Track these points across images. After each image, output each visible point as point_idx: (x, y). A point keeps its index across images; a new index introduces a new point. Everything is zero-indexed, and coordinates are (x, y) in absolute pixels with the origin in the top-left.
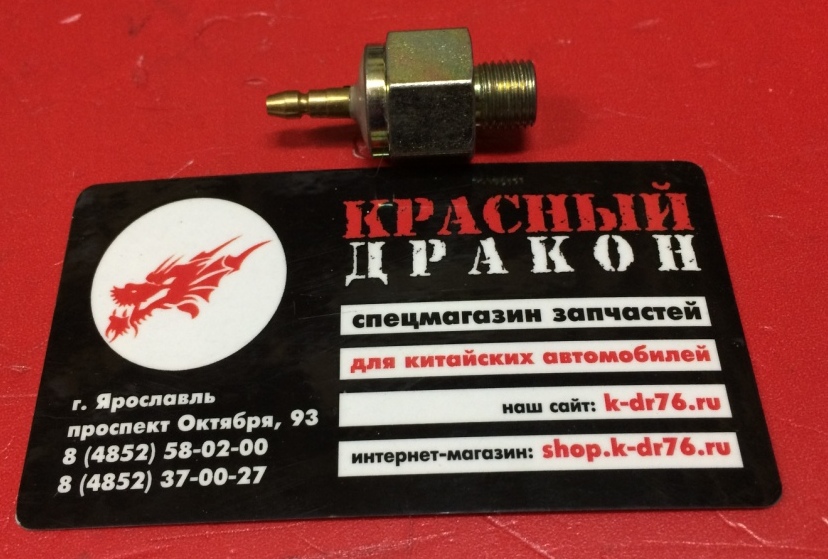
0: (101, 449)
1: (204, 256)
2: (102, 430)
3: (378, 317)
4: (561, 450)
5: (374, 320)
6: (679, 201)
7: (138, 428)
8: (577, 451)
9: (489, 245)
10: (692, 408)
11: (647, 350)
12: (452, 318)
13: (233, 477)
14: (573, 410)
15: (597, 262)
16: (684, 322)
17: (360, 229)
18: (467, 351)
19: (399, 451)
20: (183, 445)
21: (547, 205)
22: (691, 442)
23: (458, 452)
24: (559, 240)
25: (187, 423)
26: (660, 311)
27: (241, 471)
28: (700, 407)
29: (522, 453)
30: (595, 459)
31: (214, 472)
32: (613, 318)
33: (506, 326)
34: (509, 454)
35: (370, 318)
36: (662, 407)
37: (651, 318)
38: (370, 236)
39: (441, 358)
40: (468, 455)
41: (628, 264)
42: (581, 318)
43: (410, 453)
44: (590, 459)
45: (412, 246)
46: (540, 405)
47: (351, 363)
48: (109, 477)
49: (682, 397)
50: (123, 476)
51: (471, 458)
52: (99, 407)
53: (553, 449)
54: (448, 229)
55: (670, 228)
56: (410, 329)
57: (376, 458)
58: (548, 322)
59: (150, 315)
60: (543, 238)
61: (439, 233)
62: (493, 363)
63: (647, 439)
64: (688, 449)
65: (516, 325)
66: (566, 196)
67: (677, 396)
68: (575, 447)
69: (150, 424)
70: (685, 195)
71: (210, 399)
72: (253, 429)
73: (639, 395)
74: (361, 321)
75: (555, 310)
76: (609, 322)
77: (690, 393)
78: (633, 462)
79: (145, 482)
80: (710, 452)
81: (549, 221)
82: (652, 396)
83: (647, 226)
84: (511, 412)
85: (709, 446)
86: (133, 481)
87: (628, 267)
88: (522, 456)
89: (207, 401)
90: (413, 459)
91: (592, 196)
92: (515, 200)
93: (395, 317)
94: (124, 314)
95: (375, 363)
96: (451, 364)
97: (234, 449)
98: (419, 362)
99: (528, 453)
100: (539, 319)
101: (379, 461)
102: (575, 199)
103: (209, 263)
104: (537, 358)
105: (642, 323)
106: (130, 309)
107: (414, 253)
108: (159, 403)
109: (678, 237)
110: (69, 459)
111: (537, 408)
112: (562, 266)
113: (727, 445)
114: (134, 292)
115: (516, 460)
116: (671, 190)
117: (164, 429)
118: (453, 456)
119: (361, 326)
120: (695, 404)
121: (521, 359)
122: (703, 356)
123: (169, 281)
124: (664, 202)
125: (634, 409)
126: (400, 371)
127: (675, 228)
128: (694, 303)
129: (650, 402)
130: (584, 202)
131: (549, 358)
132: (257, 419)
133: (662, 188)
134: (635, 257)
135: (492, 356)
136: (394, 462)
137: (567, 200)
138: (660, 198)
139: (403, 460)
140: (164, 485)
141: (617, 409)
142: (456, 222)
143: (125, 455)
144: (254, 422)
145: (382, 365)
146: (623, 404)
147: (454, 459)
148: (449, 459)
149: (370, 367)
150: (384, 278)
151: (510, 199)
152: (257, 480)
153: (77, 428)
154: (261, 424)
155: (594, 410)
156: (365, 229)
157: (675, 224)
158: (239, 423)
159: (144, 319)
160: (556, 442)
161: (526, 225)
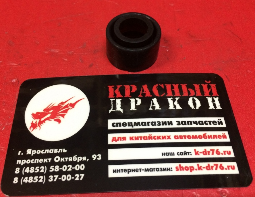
0: (28, 168)
1: (62, 103)
2: (28, 161)
3: (120, 124)
4: (181, 168)
5: (119, 125)
6: (213, 87)
7: (41, 161)
8: (187, 169)
9: (155, 100)
10: (222, 154)
11: (207, 135)
12: (144, 124)
13: (73, 178)
14: (185, 155)
15: (189, 106)
16: (218, 126)
17: (113, 95)
18: (149, 135)
19: (129, 169)
20: (56, 167)
21: (172, 88)
22: (223, 165)
23: (148, 169)
24: (177, 99)
25: (57, 159)
26: (210, 122)
27: (76, 175)
28: (225, 154)
29: (169, 169)
30: (193, 171)
31: (66, 176)
32: (195, 124)
33: (161, 127)
34: (165, 169)
35: (117, 124)
36: (213, 154)
37: (207, 124)
38: (116, 97)
39: (141, 137)
40: (151, 170)
41: (199, 107)
42: (185, 124)
43: (132, 169)
44: (191, 171)
45: (130, 100)
46: (174, 153)
47: (112, 139)
48: (31, 178)
49: (219, 151)
50: (36, 178)
51: (152, 171)
52: (27, 154)
53: (179, 168)
54: (142, 95)
55: (211, 95)
56: (130, 128)
57: (121, 171)
58: (175, 125)
59: (45, 123)
60: (172, 98)
61: (139, 96)
62: (158, 139)
63: (209, 165)
64: (222, 168)
65: (165, 127)
66: (178, 85)
67: (217, 150)
68: (186, 167)
69: (45, 159)
70: (215, 85)
71: (65, 151)
72: (80, 161)
73: (205, 150)
74: (115, 125)
75: (177, 122)
76: (194, 126)
77: (222, 149)
78: (205, 172)
79: (43, 180)
80: (229, 169)
81: (173, 92)
82: (209, 150)
83: (204, 95)
84: (165, 155)
85: (228, 167)
86: (39, 179)
87: (199, 108)
88: (169, 170)
89: (64, 152)
90: (133, 171)
91: (187, 85)
92: (162, 86)
93: (126, 124)
94: (36, 122)
95: (120, 138)
96: (144, 139)
97: (73, 168)
98: (134, 138)
99: (171, 169)
100: (172, 124)
101: (122, 172)
102: (181, 86)
103: (64, 105)
104: (172, 137)
105: (204, 126)
106: (38, 121)
107: (131, 103)
108: (48, 152)
109: (214, 98)
110: (17, 172)
111: (173, 154)
112: (178, 107)
113: (234, 166)
114: (39, 115)
115: (167, 171)
116: (211, 83)
117: (50, 161)
118: (146, 170)
119: (114, 126)
120: (223, 152)
121: (167, 137)
122: (225, 137)
123: (51, 111)
124: (209, 87)
125: (204, 154)
126: (128, 141)
127: (213, 95)
128: (220, 120)
129: (209, 152)
130: (184, 87)
131: (176, 137)
132: (81, 158)
133: (208, 82)
134: (201, 104)
135: (158, 136)
136: (127, 172)
137: (178, 86)
138: (208, 86)
139: (130, 172)
140: (50, 181)
141: (198, 154)
142: (144, 93)
143: (36, 170)
144: (80, 159)
145: (122, 139)
146: (201, 153)
147: (147, 171)
148: (145, 171)
149: (118, 140)
150: (122, 111)
151: (161, 86)
152: (81, 179)
153: (20, 161)
154: (82, 159)
155: (191, 155)
156: (115, 95)
157: (213, 94)
158: (75, 159)
159: (43, 124)
160: (180, 165)
161: (166, 94)
